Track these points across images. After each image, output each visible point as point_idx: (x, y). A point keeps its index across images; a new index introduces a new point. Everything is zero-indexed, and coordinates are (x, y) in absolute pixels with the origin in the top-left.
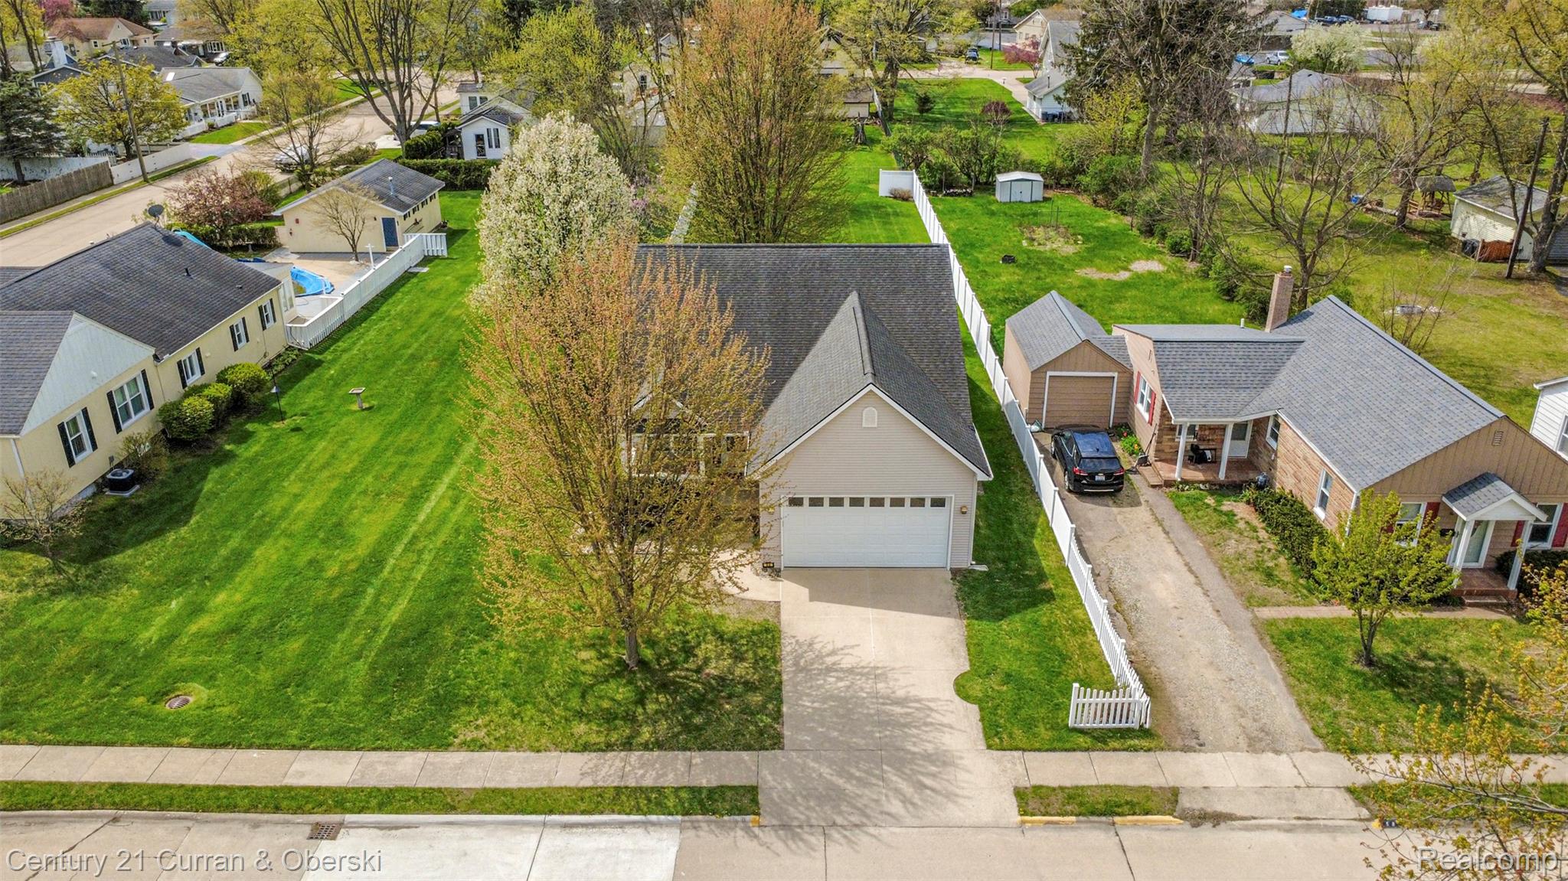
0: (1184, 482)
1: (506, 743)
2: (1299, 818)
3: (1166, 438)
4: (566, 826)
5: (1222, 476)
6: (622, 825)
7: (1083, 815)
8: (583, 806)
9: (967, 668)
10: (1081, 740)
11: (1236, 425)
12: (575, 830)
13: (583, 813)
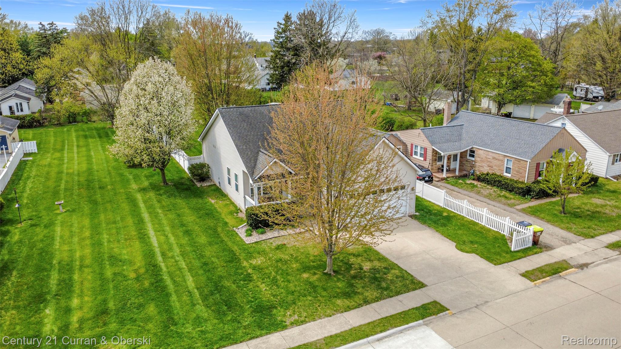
0: (448, 177)
1: (312, 317)
2: (604, 259)
3: (434, 163)
4: (379, 340)
5: (457, 173)
6: (401, 332)
7: (551, 276)
8: (379, 329)
9: (455, 244)
10: (520, 254)
11: (461, 153)
12: (384, 340)
13: (381, 332)
